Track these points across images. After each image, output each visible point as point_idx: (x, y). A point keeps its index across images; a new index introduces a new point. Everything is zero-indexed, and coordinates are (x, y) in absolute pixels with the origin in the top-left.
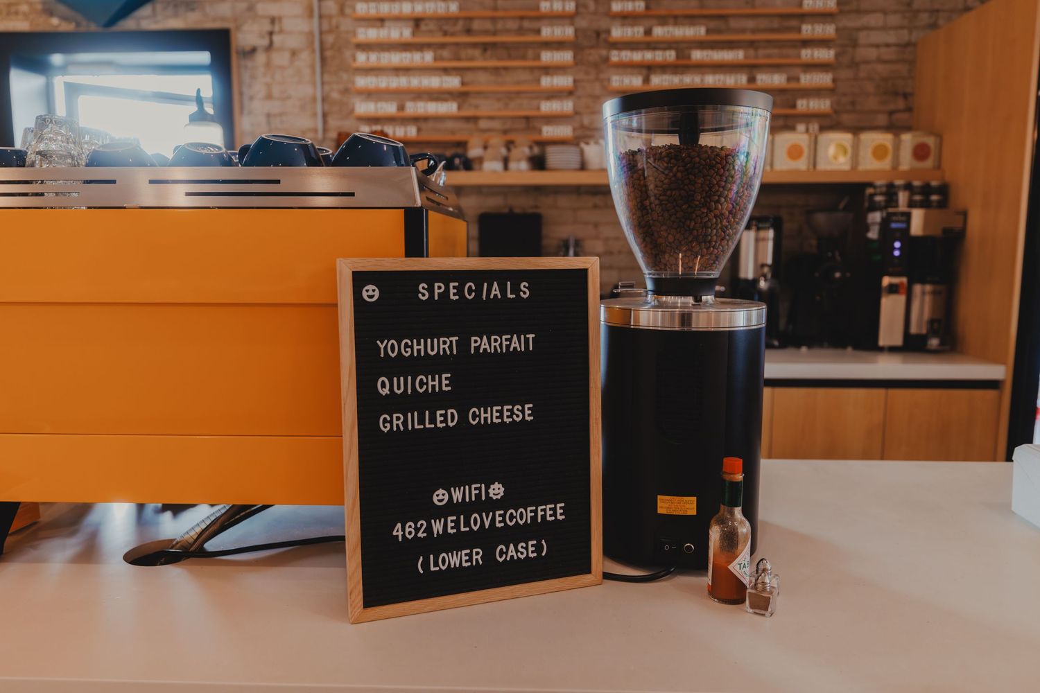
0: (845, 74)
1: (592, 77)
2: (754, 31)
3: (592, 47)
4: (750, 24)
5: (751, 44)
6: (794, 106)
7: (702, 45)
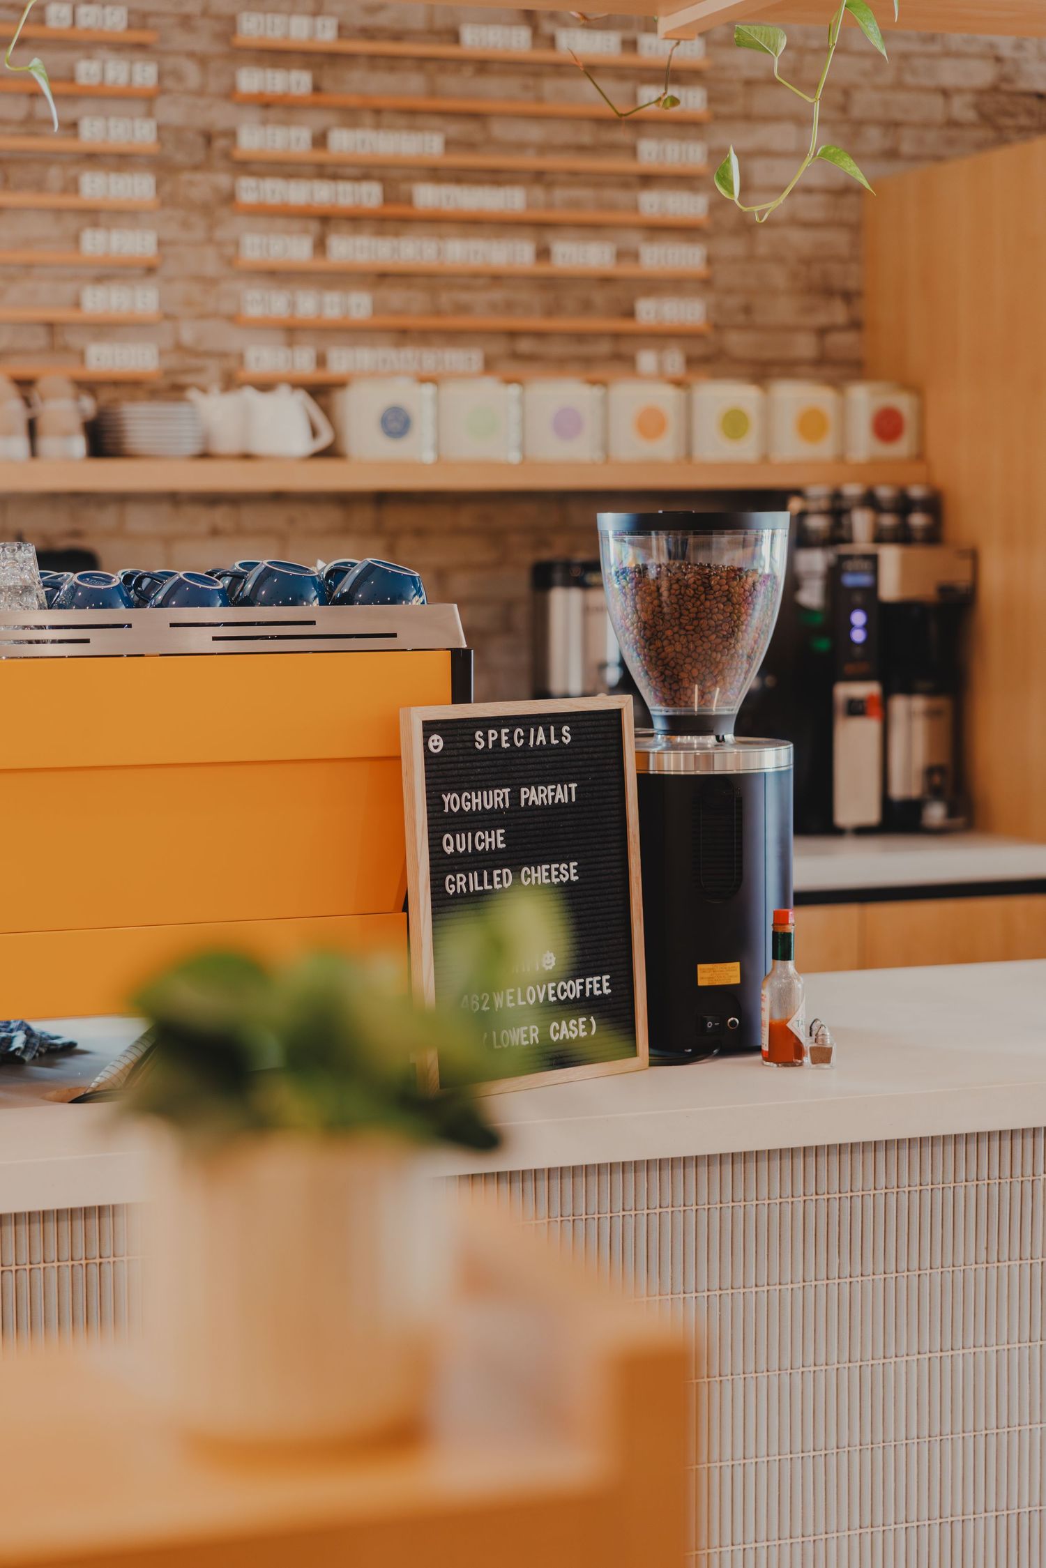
0: (731, 247)
1: (199, 233)
2: (544, 148)
3: (196, 168)
4: (534, 133)
5: (539, 177)
6: (630, 314)
7: (436, 174)
